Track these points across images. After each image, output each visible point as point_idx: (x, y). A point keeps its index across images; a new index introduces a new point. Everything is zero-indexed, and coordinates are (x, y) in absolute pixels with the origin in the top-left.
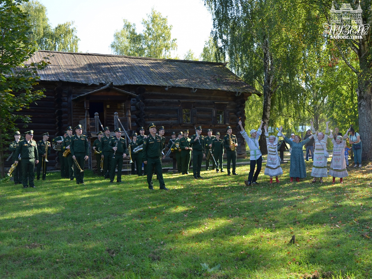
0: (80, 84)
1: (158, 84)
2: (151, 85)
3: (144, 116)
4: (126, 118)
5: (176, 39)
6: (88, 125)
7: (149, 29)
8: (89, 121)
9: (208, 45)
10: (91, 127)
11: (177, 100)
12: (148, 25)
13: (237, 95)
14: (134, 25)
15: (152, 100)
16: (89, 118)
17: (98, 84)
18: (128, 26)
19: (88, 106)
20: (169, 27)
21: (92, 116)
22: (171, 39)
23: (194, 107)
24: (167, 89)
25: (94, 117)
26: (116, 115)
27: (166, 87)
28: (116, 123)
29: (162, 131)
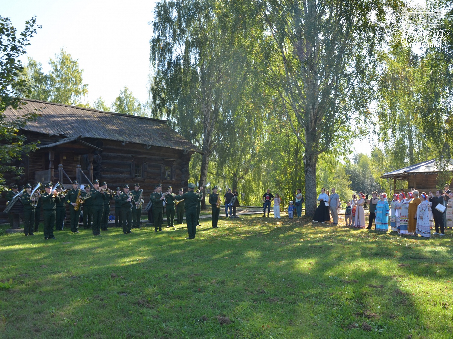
0: (41, 133)
1: (115, 139)
2: (109, 140)
3: (101, 169)
4: (88, 171)
5: (87, 85)
6: (52, 177)
7: (56, 70)
8: (53, 173)
9: (123, 95)
10: (55, 178)
11: (130, 155)
12: (56, 66)
13: (184, 153)
14: (40, 64)
15: (107, 153)
16: (53, 170)
17: (58, 135)
18: (33, 64)
19: (54, 157)
20: (80, 71)
21: (56, 167)
22: (83, 84)
23: (145, 162)
24: (124, 144)
25: (57, 169)
26: (79, 167)
27: (123, 142)
28: (79, 176)
29: (159, 188)
